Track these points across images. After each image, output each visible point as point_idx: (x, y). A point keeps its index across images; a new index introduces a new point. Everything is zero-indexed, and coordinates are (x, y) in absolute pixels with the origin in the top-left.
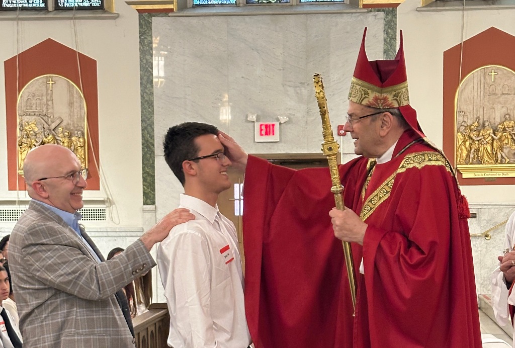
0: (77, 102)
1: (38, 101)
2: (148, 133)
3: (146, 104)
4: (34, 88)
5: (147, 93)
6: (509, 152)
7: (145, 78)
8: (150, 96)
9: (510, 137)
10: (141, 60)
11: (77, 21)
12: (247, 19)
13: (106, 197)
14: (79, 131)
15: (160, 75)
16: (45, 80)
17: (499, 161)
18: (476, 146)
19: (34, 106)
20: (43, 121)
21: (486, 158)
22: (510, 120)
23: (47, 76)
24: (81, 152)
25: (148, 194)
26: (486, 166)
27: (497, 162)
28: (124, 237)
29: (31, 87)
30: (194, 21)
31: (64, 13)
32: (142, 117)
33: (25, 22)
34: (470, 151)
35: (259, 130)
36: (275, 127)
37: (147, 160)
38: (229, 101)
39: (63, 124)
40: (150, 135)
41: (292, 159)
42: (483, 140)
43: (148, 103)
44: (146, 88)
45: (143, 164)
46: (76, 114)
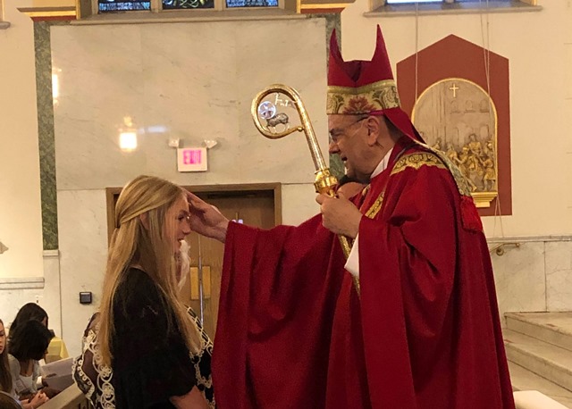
2: (48, 163)
3: (44, 129)
5: (45, 116)
7: (43, 98)
8: (50, 120)
9: (476, 161)
10: (37, 77)
22: (476, 141)
25: (49, 237)
28: (20, 288)
30: (102, 29)
32: (39, 144)
35: (183, 158)
36: (202, 154)
37: (48, 196)
40: (50, 165)
43: (47, 128)
44: (44, 110)
45: (42, 200)
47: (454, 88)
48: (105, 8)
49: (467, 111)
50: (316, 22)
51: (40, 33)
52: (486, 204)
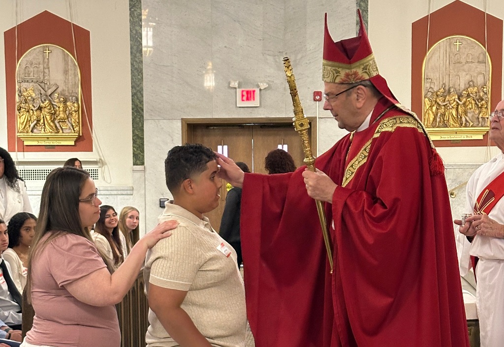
0: (71, 70)
1: (35, 69)
2: (138, 98)
3: (135, 71)
4: (32, 57)
5: (136, 61)
6: (473, 116)
7: (135, 47)
8: (140, 65)
9: (473, 102)
10: (131, 31)
13: (98, 158)
14: (73, 96)
15: (148, 45)
16: (42, 50)
17: (463, 125)
18: (442, 110)
19: (32, 74)
20: (40, 88)
21: (451, 122)
22: (474, 86)
23: (44, 46)
24: (75, 116)
25: (138, 155)
26: (452, 129)
27: (461, 125)
28: (115, 195)
29: (28, 56)
32: (132, 83)
34: (437, 115)
35: (241, 96)
36: (255, 93)
37: (137, 124)
38: (212, 70)
39: (59, 90)
40: (139, 100)
41: (271, 123)
42: (449, 105)
43: (138, 71)
44: (135, 57)
45: (133, 126)
46: (70, 81)
47: (458, 43)
49: (467, 62)
52: (481, 137)
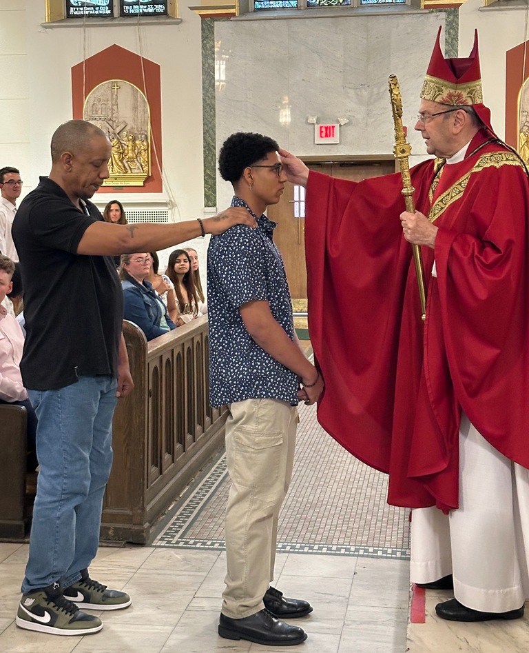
0: (141, 106)
1: (104, 106)
2: (210, 136)
3: (207, 108)
4: (100, 94)
5: (208, 97)
7: (207, 82)
8: (212, 100)
10: (203, 64)
11: (141, 27)
12: (307, 21)
13: (169, 199)
14: (142, 134)
15: (221, 79)
16: (110, 85)
19: (100, 111)
20: (107, 125)
23: (112, 82)
24: (144, 155)
25: (209, 196)
29: (96, 92)
30: (256, 25)
31: (129, 19)
32: (203, 120)
33: (92, 29)
35: (319, 132)
36: (335, 129)
37: (209, 163)
38: (289, 104)
39: (128, 128)
40: (212, 138)
43: (210, 107)
44: (208, 92)
45: (205, 166)
46: (140, 118)
48: (259, 7)
50: (437, 16)
51: (206, 28)
